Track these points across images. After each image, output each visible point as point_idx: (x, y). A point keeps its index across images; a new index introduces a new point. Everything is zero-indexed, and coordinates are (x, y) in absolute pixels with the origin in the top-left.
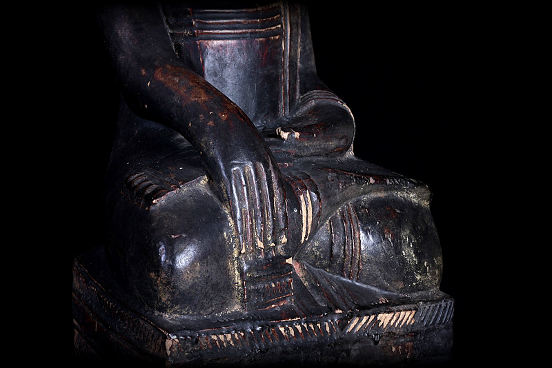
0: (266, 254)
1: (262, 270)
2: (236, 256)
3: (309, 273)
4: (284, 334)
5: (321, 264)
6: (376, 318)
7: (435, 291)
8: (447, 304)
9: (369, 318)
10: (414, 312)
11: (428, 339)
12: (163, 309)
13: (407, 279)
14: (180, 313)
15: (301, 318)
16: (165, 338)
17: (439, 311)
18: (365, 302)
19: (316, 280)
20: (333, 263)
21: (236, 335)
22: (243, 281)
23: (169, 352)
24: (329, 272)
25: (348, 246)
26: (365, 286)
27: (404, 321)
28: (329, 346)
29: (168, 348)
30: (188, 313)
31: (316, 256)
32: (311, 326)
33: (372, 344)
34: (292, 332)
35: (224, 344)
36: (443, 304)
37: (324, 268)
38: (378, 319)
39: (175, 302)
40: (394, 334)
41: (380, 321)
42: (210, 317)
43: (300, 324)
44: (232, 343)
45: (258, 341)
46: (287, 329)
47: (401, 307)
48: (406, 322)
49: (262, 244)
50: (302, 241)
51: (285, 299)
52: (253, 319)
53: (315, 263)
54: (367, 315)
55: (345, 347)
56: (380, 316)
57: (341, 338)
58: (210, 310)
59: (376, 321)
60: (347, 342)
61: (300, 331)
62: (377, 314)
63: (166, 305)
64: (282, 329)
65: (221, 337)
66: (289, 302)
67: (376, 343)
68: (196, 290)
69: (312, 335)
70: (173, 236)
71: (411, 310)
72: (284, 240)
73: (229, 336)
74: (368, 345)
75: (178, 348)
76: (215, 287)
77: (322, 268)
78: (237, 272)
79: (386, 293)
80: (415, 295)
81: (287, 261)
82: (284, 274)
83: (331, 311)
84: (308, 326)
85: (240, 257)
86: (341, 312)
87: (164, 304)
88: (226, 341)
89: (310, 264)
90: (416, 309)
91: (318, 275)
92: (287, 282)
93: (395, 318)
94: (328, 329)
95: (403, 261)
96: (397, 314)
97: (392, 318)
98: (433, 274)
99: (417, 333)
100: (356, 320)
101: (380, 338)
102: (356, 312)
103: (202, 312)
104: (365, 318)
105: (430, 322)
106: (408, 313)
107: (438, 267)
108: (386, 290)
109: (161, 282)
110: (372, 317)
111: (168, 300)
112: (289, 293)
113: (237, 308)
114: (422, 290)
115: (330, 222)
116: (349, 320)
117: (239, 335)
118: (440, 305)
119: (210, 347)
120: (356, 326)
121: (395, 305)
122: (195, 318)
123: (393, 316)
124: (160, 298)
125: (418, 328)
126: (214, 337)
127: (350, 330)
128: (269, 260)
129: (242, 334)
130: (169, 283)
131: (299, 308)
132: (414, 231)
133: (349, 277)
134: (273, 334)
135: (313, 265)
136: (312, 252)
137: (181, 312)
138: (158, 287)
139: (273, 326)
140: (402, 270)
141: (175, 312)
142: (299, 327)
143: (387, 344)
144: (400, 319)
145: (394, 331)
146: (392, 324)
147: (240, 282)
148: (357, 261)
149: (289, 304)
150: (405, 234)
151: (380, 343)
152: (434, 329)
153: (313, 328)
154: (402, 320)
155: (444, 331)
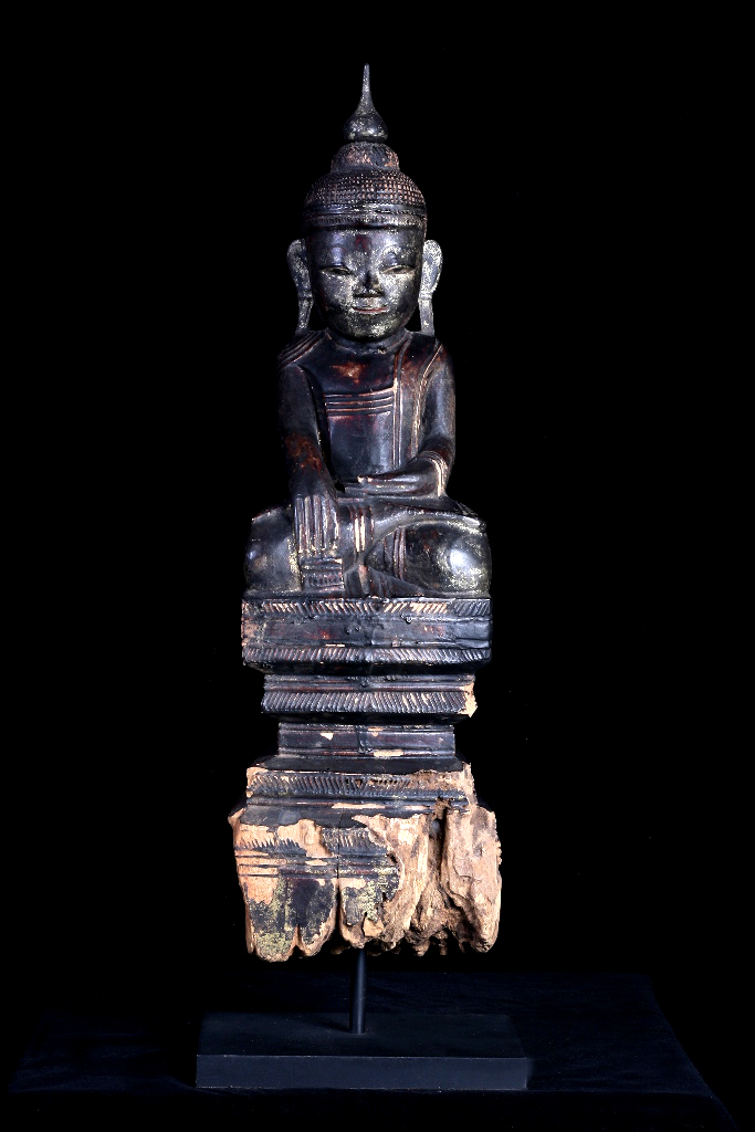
0: (319, 555)
1: (316, 565)
2: (296, 555)
4: (329, 608)
5: (379, 568)
6: (408, 605)
9: (402, 605)
10: (446, 605)
13: (442, 581)
19: (371, 577)
20: (386, 568)
21: (291, 605)
22: (300, 571)
23: (243, 612)
24: (385, 574)
25: (396, 556)
26: (410, 584)
28: (366, 619)
29: (243, 609)
30: (261, 589)
31: (375, 562)
33: (405, 623)
34: (335, 607)
35: (283, 610)
37: (382, 571)
38: (411, 606)
39: (252, 581)
41: (412, 608)
44: (288, 610)
46: (331, 605)
48: (439, 611)
49: (315, 548)
50: (358, 549)
51: (336, 586)
53: (376, 566)
56: (413, 605)
58: (277, 588)
59: (409, 608)
64: (328, 605)
66: (338, 589)
67: (408, 623)
69: (351, 611)
72: (335, 547)
73: (286, 605)
74: (401, 623)
76: (279, 573)
81: (336, 561)
82: (334, 569)
84: (348, 605)
85: (299, 556)
88: (284, 608)
89: (373, 568)
91: (376, 575)
92: (338, 575)
93: (428, 608)
94: (366, 608)
95: (438, 568)
96: (430, 604)
97: (425, 607)
100: (390, 605)
103: (271, 589)
104: (398, 605)
106: (440, 605)
110: (405, 604)
112: (339, 582)
113: (298, 589)
115: (385, 539)
116: (384, 604)
117: (293, 605)
119: (273, 611)
123: (426, 605)
126: (275, 605)
127: (385, 611)
129: (296, 605)
131: (346, 593)
133: (399, 577)
134: (320, 607)
135: (375, 568)
136: (373, 559)
137: (257, 588)
140: (438, 575)
141: (253, 588)
142: (341, 605)
143: (420, 625)
144: (433, 608)
146: (425, 611)
148: (403, 566)
151: (412, 623)
153: (352, 606)
154: (435, 610)
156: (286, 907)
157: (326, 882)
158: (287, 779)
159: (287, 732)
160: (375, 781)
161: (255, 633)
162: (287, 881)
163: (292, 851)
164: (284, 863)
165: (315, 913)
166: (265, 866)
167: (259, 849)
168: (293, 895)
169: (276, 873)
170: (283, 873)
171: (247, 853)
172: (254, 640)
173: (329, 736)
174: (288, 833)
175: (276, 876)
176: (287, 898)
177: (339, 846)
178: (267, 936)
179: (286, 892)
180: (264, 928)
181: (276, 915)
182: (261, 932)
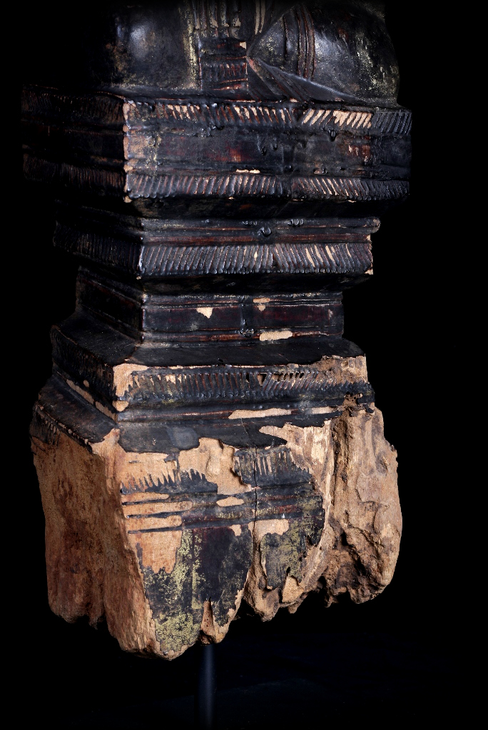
0: (220, 34)
1: (217, 49)
2: (190, 32)
3: (263, 68)
4: (240, 115)
5: (275, 62)
6: (331, 114)
7: (392, 100)
8: (404, 115)
9: (325, 113)
10: (370, 115)
11: (385, 146)
12: (119, 80)
13: (362, 82)
14: (136, 83)
15: (257, 102)
16: (122, 103)
17: (396, 119)
18: (321, 98)
19: (270, 75)
20: (287, 60)
21: (192, 108)
22: (198, 57)
23: (126, 117)
24: (283, 70)
25: (302, 43)
26: (320, 86)
27: (360, 123)
28: (284, 133)
29: (125, 112)
30: (144, 84)
31: (270, 52)
32: (267, 110)
33: (328, 139)
34: (247, 114)
35: (181, 116)
36: (401, 114)
37: (278, 65)
38: (334, 115)
39: (131, 70)
40: (351, 133)
41: (335, 118)
42: (166, 90)
43: (255, 106)
44: (188, 115)
45: (214, 118)
46: (242, 110)
47: (357, 108)
48: (363, 124)
49: (216, 23)
50: (256, 32)
51: (239, 83)
52: (209, 97)
53: (269, 59)
54: (322, 109)
55: (301, 137)
56: (336, 113)
57: (296, 128)
58: (166, 83)
59: (332, 118)
60: (303, 133)
61: (256, 114)
62: (333, 110)
63: (123, 75)
64: (237, 110)
65: (178, 108)
66: (244, 87)
67: (332, 139)
68: (152, 59)
69: (267, 120)
70: (129, 7)
71: (367, 112)
72: (238, 23)
73: (185, 109)
74: (324, 139)
75: (135, 114)
76: (170, 59)
77: (276, 66)
78: (192, 49)
79: (342, 94)
80: (373, 100)
81: (241, 44)
82: (238, 57)
83: (286, 99)
84: (263, 110)
85: (195, 33)
86: (296, 101)
87: (120, 73)
88: (182, 113)
89: (265, 61)
90: (373, 113)
91: (272, 72)
92: (241, 66)
93: (351, 118)
94: (283, 117)
95: (358, 62)
96: (353, 114)
97: (348, 117)
98: (389, 82)
99: (374, 137)
100: (311, 112)
101: (337, 134)
102: (312, 105)
103: (158, 84)
104: (320, 113)
105: (387, 129)
106: (364, 116)
107: (395, 76)
108: (342, 91)
109: (118, 51)
110: (328, 112)
111: (125, 69)
112: (243, 78)
113: (192, 85)
114: (379, 97)
115: (283, 19)
116: (304, 110)
117: (195, 108)
118: (398, 114)
119: (167, 116)
120: (311, 119)
121: (350, 104)
122: (151, 89)
123: (349, 115)
124: (117, 69)
125: (375, 133)
126: (171, 107)
127: (306, 121)
128: (223, 39)
129: (198, 108)
130: (125, 51)
131: (254, 94)
132: (369, 35)
133: (304, 76)
134: (228, 113)
135: (268, 62)
136: (266, 48)
137: (138, 81)
138: (114, 56)
139: (229, 104)
140: (357, 72)
141: (132, 82)
142: (254, 109)
143: (344, 143)
144: (356, 120)
145: (350, 130)
146: (348, 122)
147: (195, 60)
148: (311, 59)
149: (244, 89)
150: (360, 37)
151: (336, 140)
152: (392, 138)
153: (268, 113)
154: (358, 122)
155: (402, 142)
156: (194, 574)
157: (243, 529)
158: (172, 378)
159: (156, 309)
160: (279, 375)
161: (146, 151)
162: (193, 533)
163: (197, 486)
164: (189, 506)
165: (230, 576)
166: (163, 515)
167: (155, 489)
168: (202, 553)
169: (178, 523)
170: (188, 522)
171: (139, 497)
172: (142, 161)
173: (207, 312)
174: (190, 461)
175: (178, 528)
176: (194, 559)
177: (255, 473)
178: (168, 622)
179: (192, 551)
180: (166, 610)
181: (180, 588)
182: (162, 616)
